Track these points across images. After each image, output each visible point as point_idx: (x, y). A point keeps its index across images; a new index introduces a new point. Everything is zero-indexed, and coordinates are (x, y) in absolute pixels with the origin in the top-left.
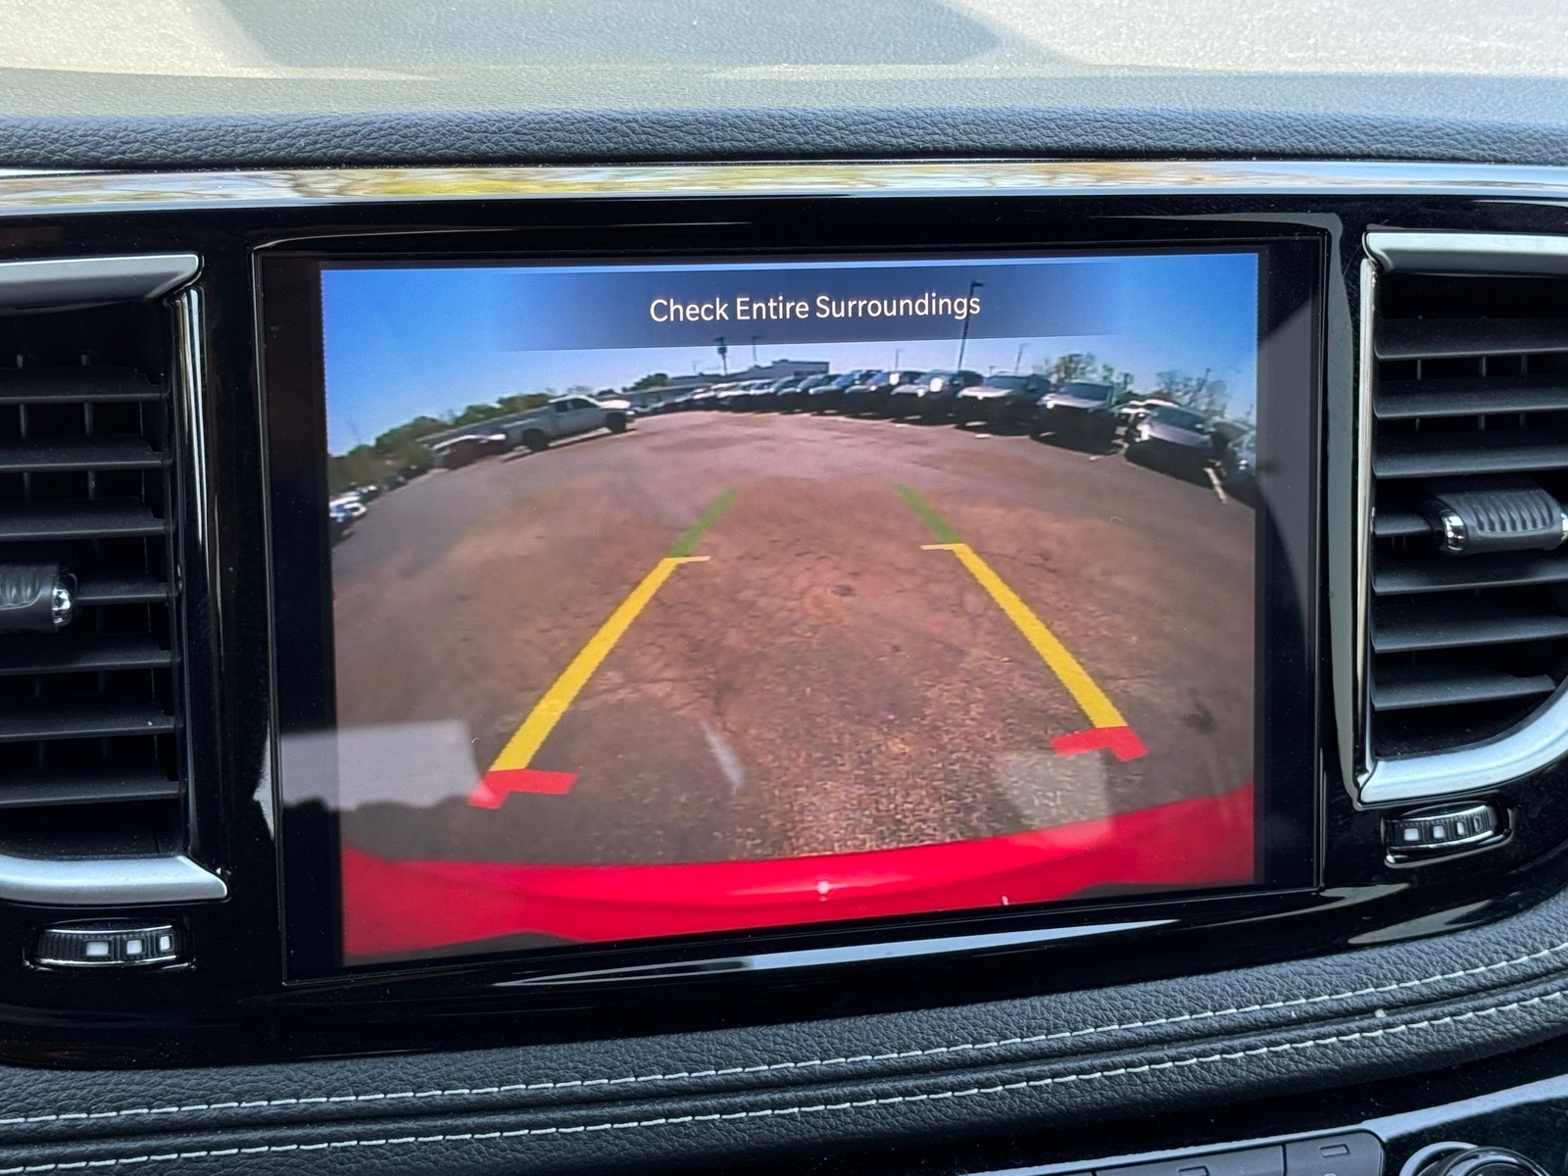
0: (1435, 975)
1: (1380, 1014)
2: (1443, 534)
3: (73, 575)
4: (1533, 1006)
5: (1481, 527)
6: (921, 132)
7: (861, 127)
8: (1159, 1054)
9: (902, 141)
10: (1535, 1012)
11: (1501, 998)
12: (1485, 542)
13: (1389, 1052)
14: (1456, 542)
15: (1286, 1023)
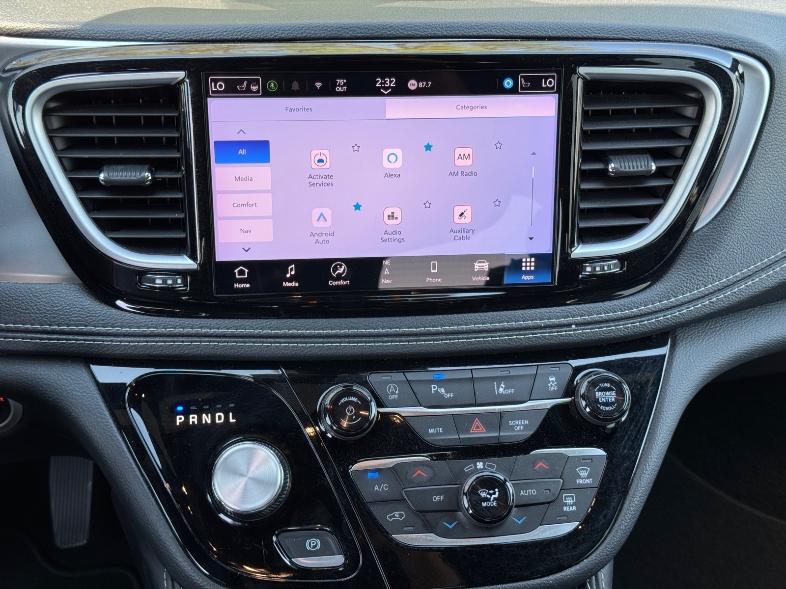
0: (594, 315)
1: (573, 326)
2: (608, 169)
3: (153, 169)
4: (628, 327)
5: (621, 167)
6: (430, 30)
7: (410, 29)
8: (495, 335)
9: (423, 34)
10: (629, 329)
11: (617, 324)
12: (622, 172)
13: (575, 339)
14: (612, 172)
15: (540, 328)
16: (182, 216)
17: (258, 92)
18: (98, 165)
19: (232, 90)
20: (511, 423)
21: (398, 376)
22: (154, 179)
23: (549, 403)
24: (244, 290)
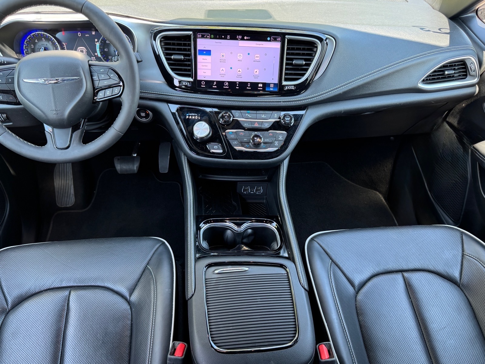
0: (287, 100)
1: (282, 102)
2: (293, 63)
3: (184, 56)
5: (296, 62)
12: (296, 64)
15: (274, 102)
16: (190, 68)
17: (209, 38)
18: (171, 54)
19: (203, 37)
20: (264, 124)
21: (239, 111)
22: (184, 59)
23: (274, 120)
24: (204, 87)
